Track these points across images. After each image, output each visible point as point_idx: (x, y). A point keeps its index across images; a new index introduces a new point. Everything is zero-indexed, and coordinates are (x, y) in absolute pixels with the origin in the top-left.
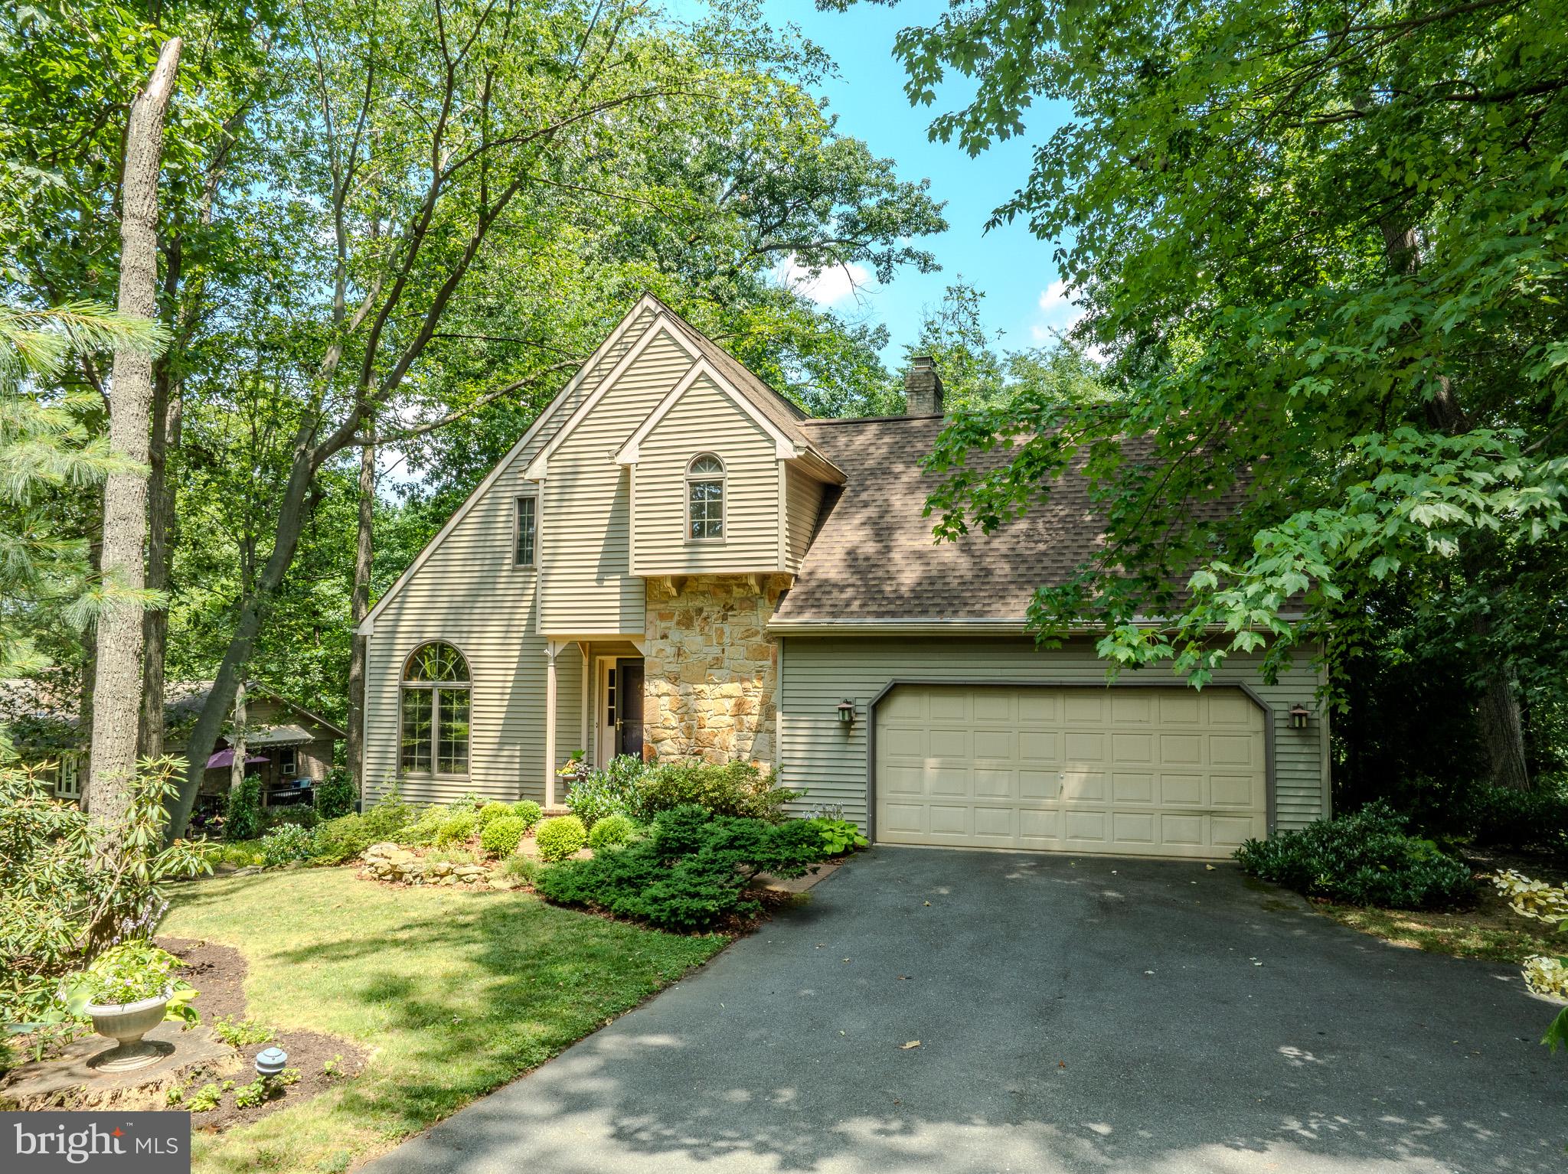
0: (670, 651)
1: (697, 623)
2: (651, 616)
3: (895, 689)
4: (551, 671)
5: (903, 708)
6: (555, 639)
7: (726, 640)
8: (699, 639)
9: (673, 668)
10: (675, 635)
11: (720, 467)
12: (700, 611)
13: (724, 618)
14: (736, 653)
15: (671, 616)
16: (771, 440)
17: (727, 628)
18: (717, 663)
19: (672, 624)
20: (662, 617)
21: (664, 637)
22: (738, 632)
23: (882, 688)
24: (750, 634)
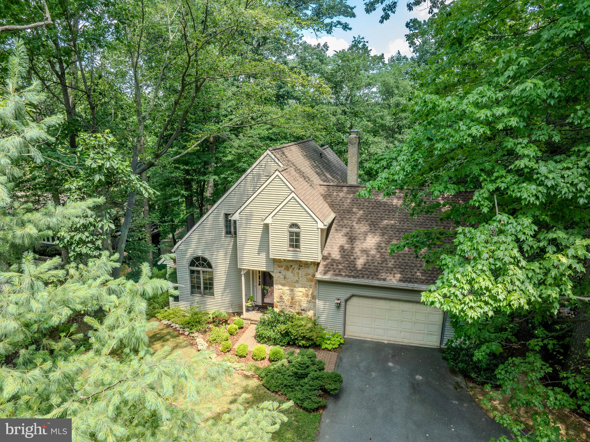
0: (282, 277)
1: (291, 269)
2: (276, 266)
3: (353, 296)
4: (243, 278)
5: (354, 300)
6: (244, 269)
7: (300, 276)
8: (291, 274)
9: (283, 282)
10: (284, 272)
11: (299, 228)
12: (291, 266)
13: (299, 269)
14: (303, 280)
15: (282, 267)
16: (316, 221)
17: (300, 273)
18: (297, 282)
19: (283, 269)
20: (279, 266)
21: (280, 272)
22: (304, 273)
23: (349, 295)
24: (307, 274)
